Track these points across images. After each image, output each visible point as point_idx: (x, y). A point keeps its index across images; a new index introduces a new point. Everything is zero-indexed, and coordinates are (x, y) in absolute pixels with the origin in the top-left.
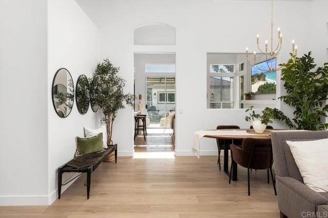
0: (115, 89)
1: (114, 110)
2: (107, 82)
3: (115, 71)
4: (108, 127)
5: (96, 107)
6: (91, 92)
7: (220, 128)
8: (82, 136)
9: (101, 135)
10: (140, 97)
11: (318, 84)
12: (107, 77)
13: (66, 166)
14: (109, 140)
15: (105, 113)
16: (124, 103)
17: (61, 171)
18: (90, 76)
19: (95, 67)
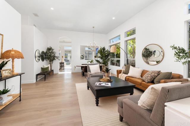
0: (53, 55)
1: (53, 60)
2: (51, 53)
3: (53, 50)
4: (50, 65)
5: (47, 60)
6: (45, 55)
7: (82, 65)
8: (43, 67)
9: (48, 67)
10: (62, 57)
11: (106, 54)
12: (50, 51)
13: (39, 74)
14: (51, 69)
15: (50, 61)
16: (56, 58)
17: (37, 75)
18: (45, 51)
19: (47, 48)
